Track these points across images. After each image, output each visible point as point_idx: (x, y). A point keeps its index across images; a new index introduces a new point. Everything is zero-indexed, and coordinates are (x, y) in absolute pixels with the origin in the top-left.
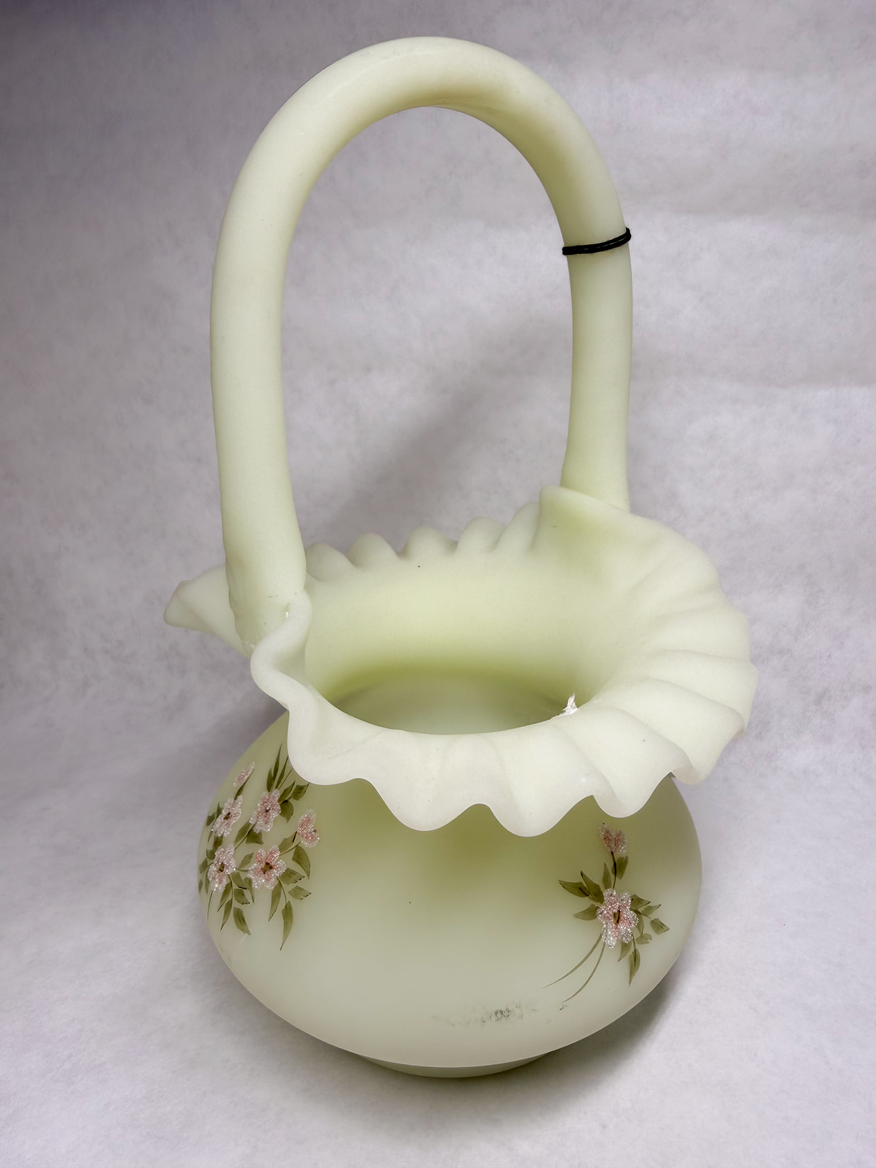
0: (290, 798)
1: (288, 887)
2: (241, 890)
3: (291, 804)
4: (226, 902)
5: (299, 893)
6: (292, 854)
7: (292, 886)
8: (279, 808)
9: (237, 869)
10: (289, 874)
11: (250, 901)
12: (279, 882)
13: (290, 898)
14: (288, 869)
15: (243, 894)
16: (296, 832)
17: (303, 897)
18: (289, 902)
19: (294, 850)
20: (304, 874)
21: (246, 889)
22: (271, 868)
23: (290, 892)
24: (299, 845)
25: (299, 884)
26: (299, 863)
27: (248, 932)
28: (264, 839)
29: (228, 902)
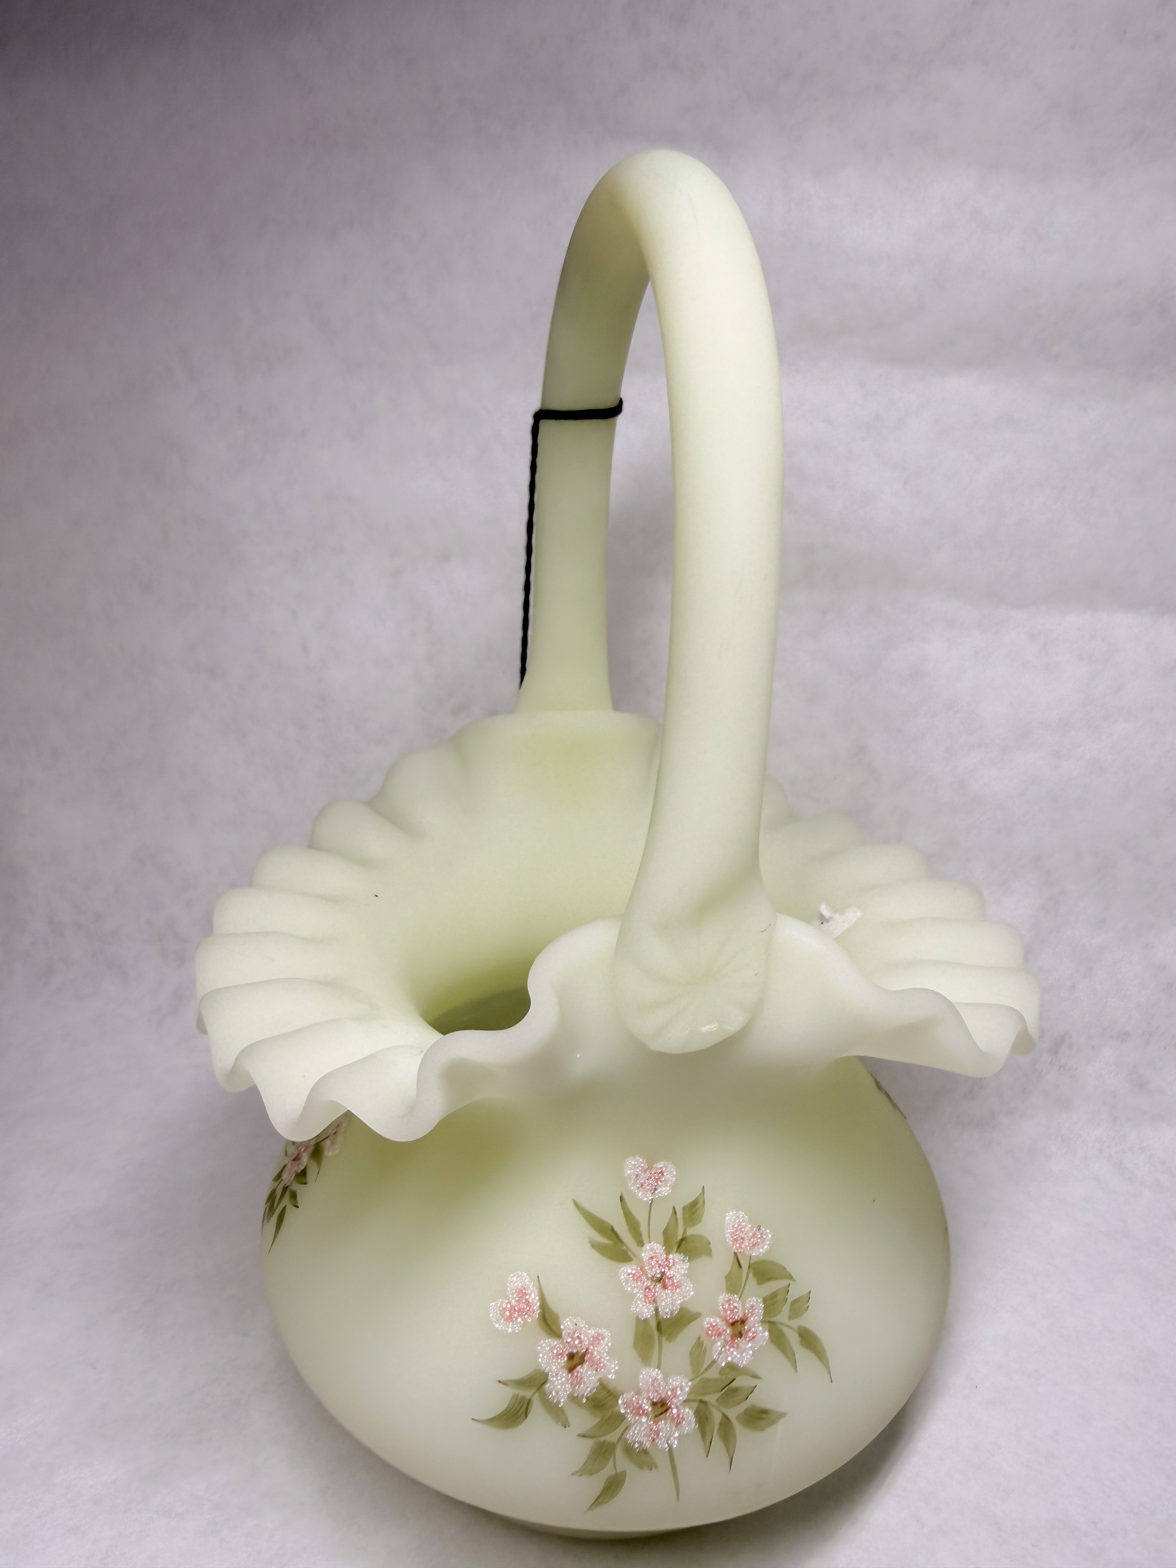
0: (685, 1231)
1: (782, 1317)
2: (727, 1389)
3: (692, 1236)
4: (716, 1427)
5: (800, 1306)
6: (752, 1280)
7: (786, 1309)
8: (682, 1256)
9: (691, 1380)
10: (771, 1303)
11: (751, 1382)
12: (769, 1322)
13: (795, 1323)
14: (765, 1300)
15: (736, 1390)
16: (735, 1254)
17: (807, 1305)
18: (799, 1327)
19: (751, 1275)
20: (787, 1282)
21: (734, 1380)
22: (743, 1322)
23: (790, 1318)
24: (752, 1262)
25: (791, 1297)
26: (769, 1279)
27: (782, 1415)
28: (694, 1308)
29: (721, 1424)
